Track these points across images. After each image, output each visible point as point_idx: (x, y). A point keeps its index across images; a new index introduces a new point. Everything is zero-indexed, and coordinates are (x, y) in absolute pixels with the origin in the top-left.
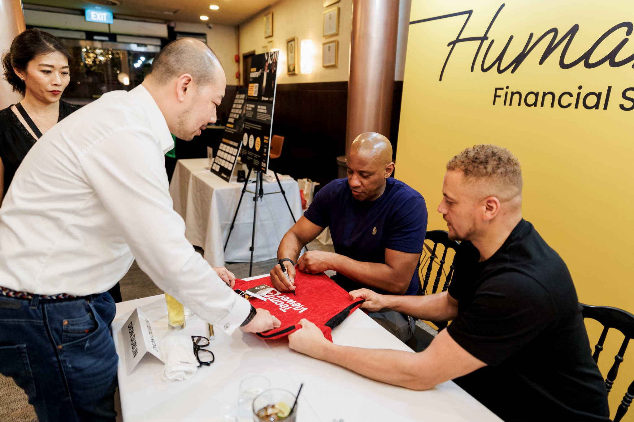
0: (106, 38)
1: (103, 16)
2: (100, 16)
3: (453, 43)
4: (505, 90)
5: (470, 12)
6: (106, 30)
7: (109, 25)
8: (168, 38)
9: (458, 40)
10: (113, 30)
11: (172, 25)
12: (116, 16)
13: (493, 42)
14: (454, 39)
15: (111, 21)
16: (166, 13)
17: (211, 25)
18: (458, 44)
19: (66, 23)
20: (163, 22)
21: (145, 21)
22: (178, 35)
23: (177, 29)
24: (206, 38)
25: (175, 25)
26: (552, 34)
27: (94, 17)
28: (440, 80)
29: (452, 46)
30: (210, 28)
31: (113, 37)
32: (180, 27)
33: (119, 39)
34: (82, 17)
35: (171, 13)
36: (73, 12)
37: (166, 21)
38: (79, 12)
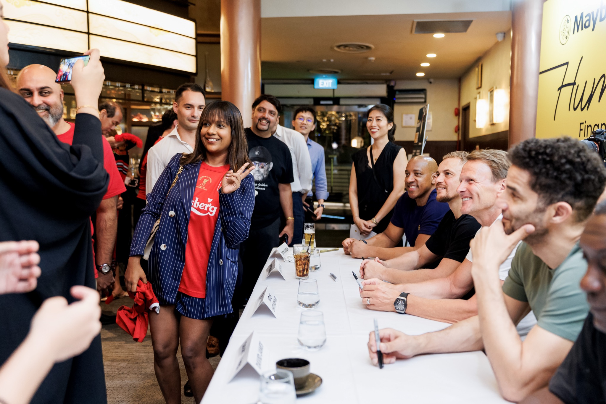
0: (331, 102)
1: (329, 82)
2: (327, 84)
3: (560, 89)
4: (584, 124)
5: (567, 63)
6: (330, 95)
7: (334, 90)
8: (387, 97)
9: (563, 86)
10: (337, 95)
11: (392, 84)
12: (340, 81)
13: (578, 85)
14: (561, 85)
15: (335, 86)
16: (383, 74)
17: (432, 80)
18: (563, 89)
19: (299, 92)
20: (383, 82)
21: (367, 83)
22: (397, 93)
23: (396, 88)
24: (425, 95)
25: (395, 84)
26: (603, 78)
27: (322, 85)
28: (554, 120)
29: (560, 90)
30: (431, 83)
31: (336, 101)
32: (400, 85)
33: (342, 102)
34: (311, 86)
35: (388, 74)
36: (303, 81)
37: (386, 81)
38: (310, 82)
